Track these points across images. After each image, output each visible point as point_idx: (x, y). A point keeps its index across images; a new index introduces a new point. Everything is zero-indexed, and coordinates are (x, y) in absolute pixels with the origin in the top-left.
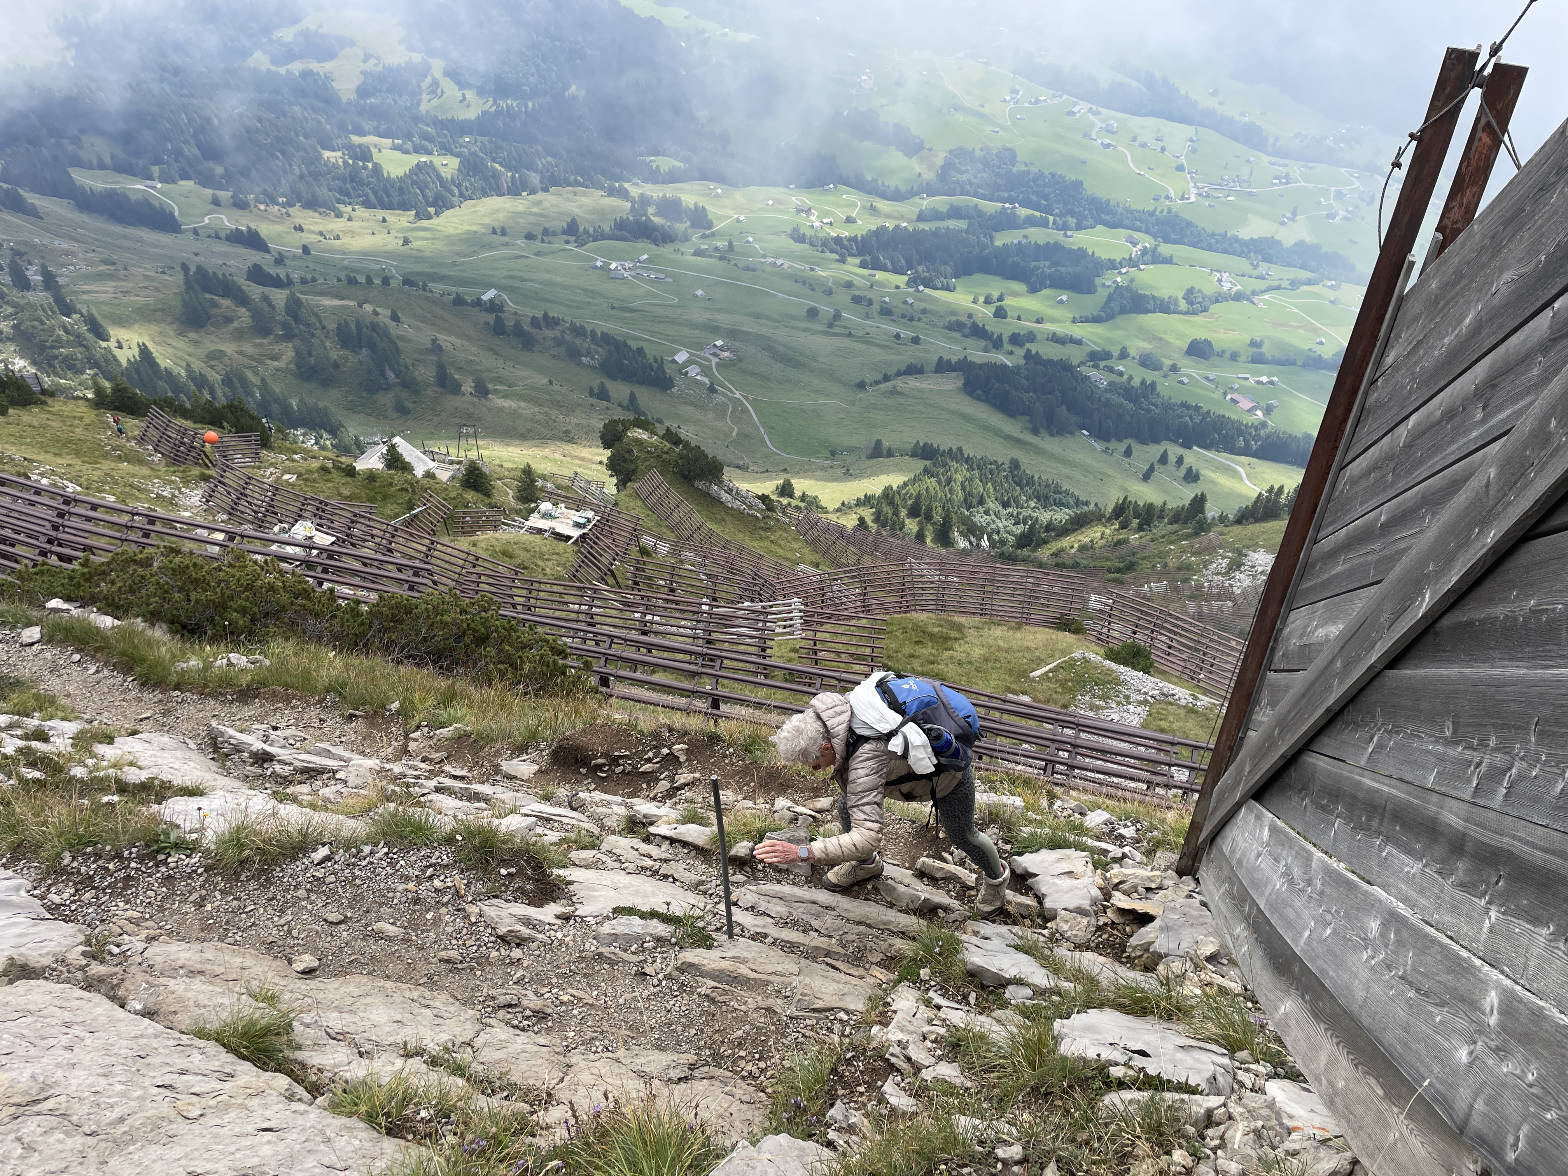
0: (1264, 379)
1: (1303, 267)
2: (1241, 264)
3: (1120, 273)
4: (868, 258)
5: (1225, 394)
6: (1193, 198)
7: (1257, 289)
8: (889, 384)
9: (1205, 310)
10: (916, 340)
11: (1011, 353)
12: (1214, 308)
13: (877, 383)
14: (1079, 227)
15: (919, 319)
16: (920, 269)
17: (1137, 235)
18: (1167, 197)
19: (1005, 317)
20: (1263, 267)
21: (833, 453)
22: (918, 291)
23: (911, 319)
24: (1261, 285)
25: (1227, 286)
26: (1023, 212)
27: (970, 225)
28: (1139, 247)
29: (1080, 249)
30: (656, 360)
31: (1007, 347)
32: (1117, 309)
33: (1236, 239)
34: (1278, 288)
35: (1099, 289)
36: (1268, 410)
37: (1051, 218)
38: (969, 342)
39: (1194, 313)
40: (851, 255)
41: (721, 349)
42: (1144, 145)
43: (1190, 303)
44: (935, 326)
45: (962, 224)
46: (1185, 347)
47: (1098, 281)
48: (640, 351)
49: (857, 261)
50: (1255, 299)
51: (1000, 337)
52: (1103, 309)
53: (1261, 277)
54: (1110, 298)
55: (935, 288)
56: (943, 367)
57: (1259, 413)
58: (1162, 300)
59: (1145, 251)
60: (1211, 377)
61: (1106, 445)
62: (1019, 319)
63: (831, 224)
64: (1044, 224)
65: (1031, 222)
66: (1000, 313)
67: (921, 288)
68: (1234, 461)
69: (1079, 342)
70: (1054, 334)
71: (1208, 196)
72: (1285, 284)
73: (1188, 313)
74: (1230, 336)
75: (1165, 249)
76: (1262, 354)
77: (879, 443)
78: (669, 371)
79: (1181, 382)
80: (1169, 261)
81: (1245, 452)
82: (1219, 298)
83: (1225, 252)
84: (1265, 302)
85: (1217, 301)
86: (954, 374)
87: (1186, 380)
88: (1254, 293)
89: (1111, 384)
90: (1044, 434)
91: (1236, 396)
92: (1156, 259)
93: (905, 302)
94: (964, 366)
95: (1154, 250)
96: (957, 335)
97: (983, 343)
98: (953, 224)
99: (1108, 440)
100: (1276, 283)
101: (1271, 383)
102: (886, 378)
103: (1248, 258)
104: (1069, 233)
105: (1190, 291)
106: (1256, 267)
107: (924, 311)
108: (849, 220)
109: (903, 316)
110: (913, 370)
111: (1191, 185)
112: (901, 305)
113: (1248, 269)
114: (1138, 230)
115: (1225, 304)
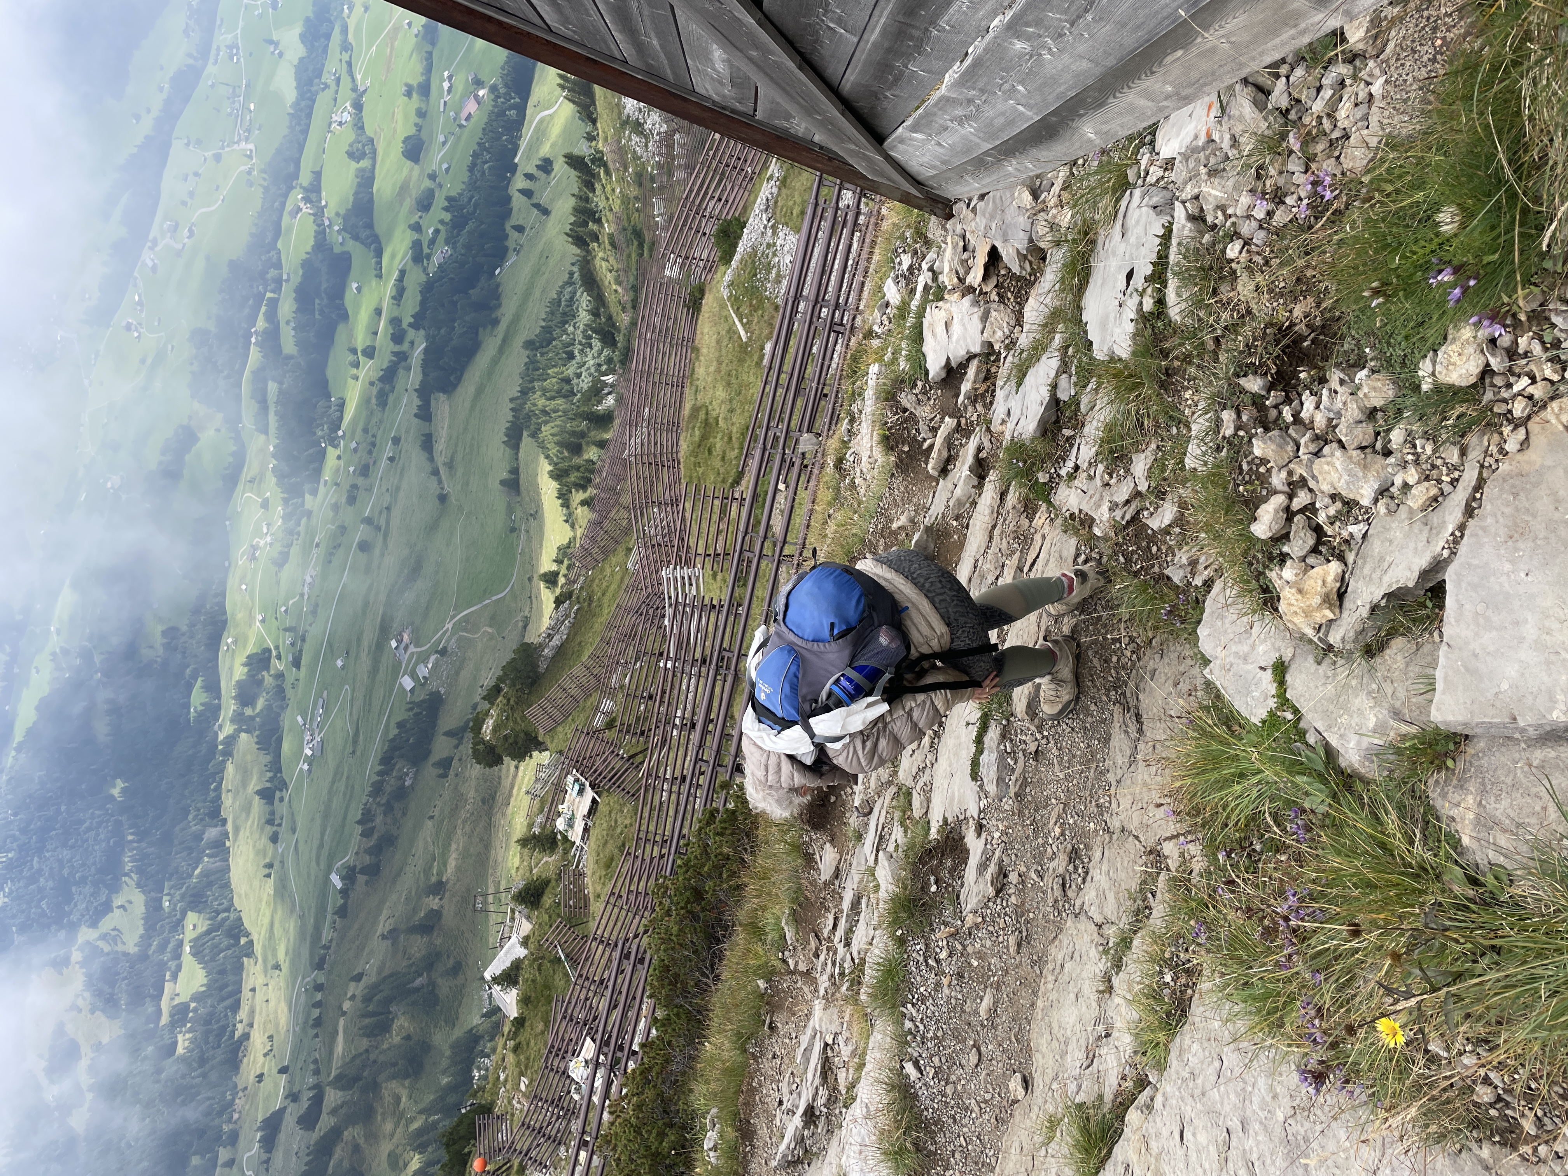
0: (446, 85)
1: (328, 37)
2: (323, 100)
3: (330, 226)
4: (307, 487)
5: (461, 126)
6: (251, 146)
7: (350, 86)
8: (442, 470)
9: (371, 141)
10: (396, 441)
11: (412, 343)
12: (369, 132)
13: (440, 482)
14: (279, 266)
15: (374, 436)
16: (320, 433)
17: (289, 207)
18: (249, 173)
19: (374, 348)
20: (328, 78)
21: (513, 530)
22: (343, 437)
23: (373, 444)
24: (345, 80)
25: (346, 117)
26: (261, 324)
27: (273, 379)
28: (302, 205)
29: (303, 266)
30: (411, 709)
31: (405, 346)
32: (368, 232)
33: (296, 105)
34: (349, 64)
35: (345, 249)
36: (478, 83)
37: (269, 295)
38: (400, 385)
39: (374, 152)
40: (303, 504)
41: (400, 642)
42: (191, 194)
43: (363, 156)
44: (381, 421)
45: (273, 387)
46: (409, 163)
47: (337, 250)
48: (400, 725)
49: (309, 498)
50: (361, 88)
51: (395, 354)
52: (368, 246)
53: (338, 80)
54: (356, 238)
55: (341, 418)
56: (425, 414)
57: (481, 93)
58: (359, 184)
59: (306, 200)
60: (442, 138)
61: (511, 251)
62: (376, 333)
63: (268, 525)
64: (274, 304)
65: (272, 316)
66: (370, 352)
67: (340, 433)
68: (531, 123)
69: (403, 273)
70: (394, 298)
71: (249, 130)
72: (346, 57)
73: (374, 159)
74: (399, 116)
75: (305, 178)
76: (420, 85)
77: (503, 483)
78: (422, 696)
79: (447, 170)
80: (318, 175)
81: (522, 109)
82: (359, 126)
83: (309, 116)
84: (364, 78)
85: (362, 128)
86: (433, 402)
87: (445, 166)
88: (354, 89)
89: (447, 242)
90: (498, 313)
91: (464, 115)
92: (315, 188)
93: (355, 450)
94: (425, 393)
95: (306, 190)
96: (391, 398)
97: (401, 372)
98: (272, 396)
99: (506, 250)
100: (345, 65)
101: (450, 78)
102: (436, 472)
103: (317, 93)
104: (285, 277)
105: (351, 155)
106: (327, 86)
107: (365, 430)
108: (265, 505)
109: (370, 452)
110: (427, 443)
111: (236, 146)
112: (358, 454)
113: (329, 93)
114: (283, 204)
115: (365, 120)
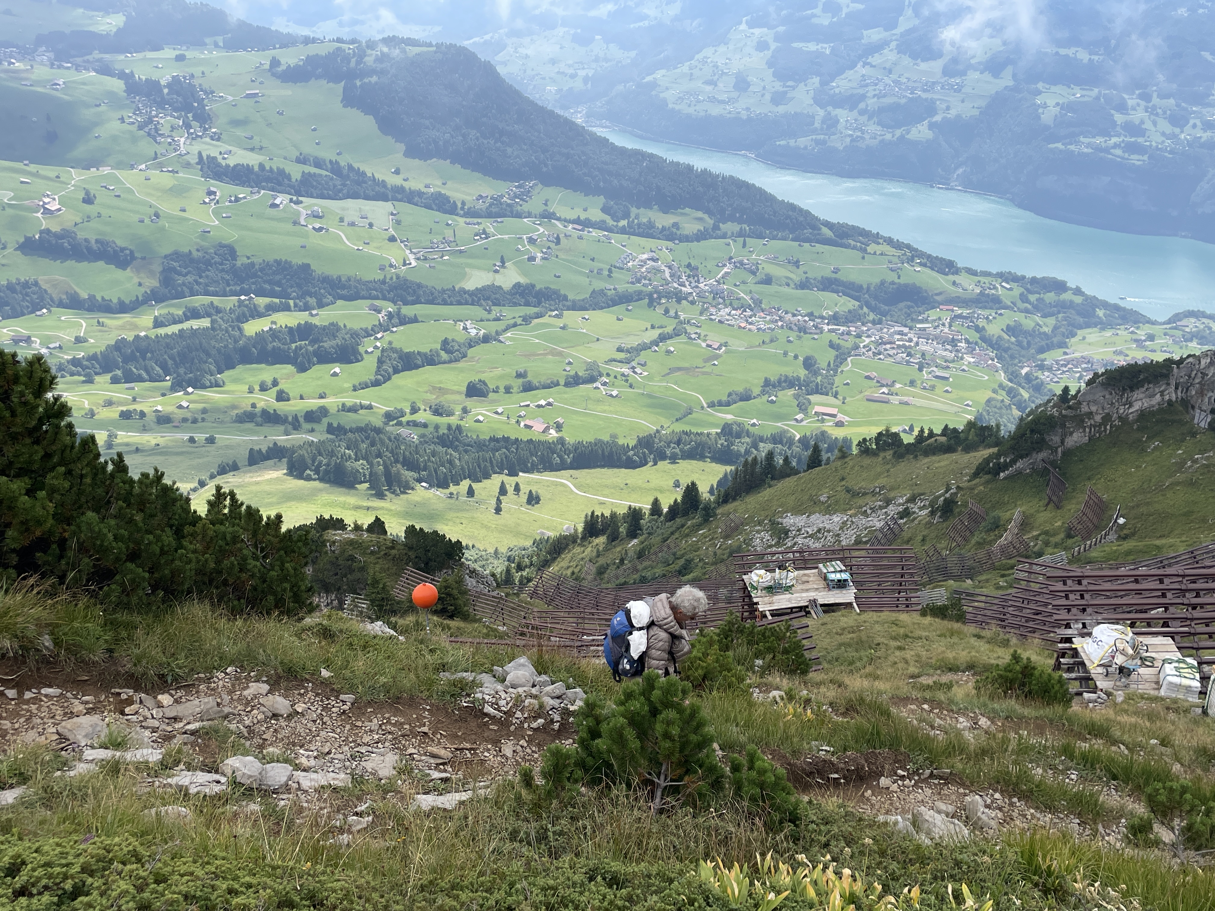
0: (543, 402)
1: (527, 304)
2: (477, 311)
3: (376, 339)
4: (119, 373)
5: (518, 422)
6: (414, 263)
7: (499, 329)
9: (465, 356)
10: (211, 440)
11: (313, 430)
12: (471, 352)
14: (321, 305)
15: (203, 420)
16: (182, 371)
17: (377, 303)
18: (391, 266)
19: (288, 400)
20: (496, 311)
22: (188, 394)
23: (195, 421)
24: (501, 325)
25: (473, 332)
26: (262, 301)
27: (213, 322)
28: (383, 313)
29: (332, 324)
31: (306, 426)
32: (390, 370)
33: (464, 291)
34: (515, 325)
35: (365, 355)
36: (559, 427)
37: (291, 302)
38: (267, 429)
39: (457, 360)
40: (97, 374)
42: (352, 224)
43: (448, 352)
44: (222, 422)
45: (205, 323)
46: (464, 389)
47: (361, 349)
49: (108, 377)
50: (501, 338)
51: (296, 418)
52: (378, 372)
53: (497, 319)
54: (380, 361)
55: (204, 387)
56: (257, 457)
57: (552, 431)
58: (425, 354)
59: (390, 316)
60: (500, 410)
61: (447, 491)
62: (302, 398)
63: (60, 347)
64: (287, 308)
65: (271, 309)
66: (282, 397)
67: (190, 390)
68: (557, 477)
69: (370, 407)
70: (344, 405)
71: (426, 259)
72: (519, 321)
73: (450, 362)
74: (499, 371)
75: (408, 311)
76: (530, 382)
79: (478, 421)
80: (415, 320)
81: (562, 467)
82: (471, 343)
83: (459, 303)
84: (510, 339)
85: (471, 346)
86: (274, 461)
87: (481, 418)
88: (498, 333)
89: (422, 436)
90: (390, 496)
91: (528, 422)
92: (404, 321)
93: (180, 407)
94: (277, 452)
95: (398, 313)
96: (250, 425)
97: (282, 428)
98: (195, 324)
99: (447, 487)
100: (512, 322)
101: (549, 404)
103: (481, 305)
104: (314, 312)
105: (445, 342)
107: (204, 411)
108: (79, 340)
109: (185, 420)
111: (408, 252)
112: (177, 411)
113: (484, 314)
114: (376, 298)
115: (477, 347)
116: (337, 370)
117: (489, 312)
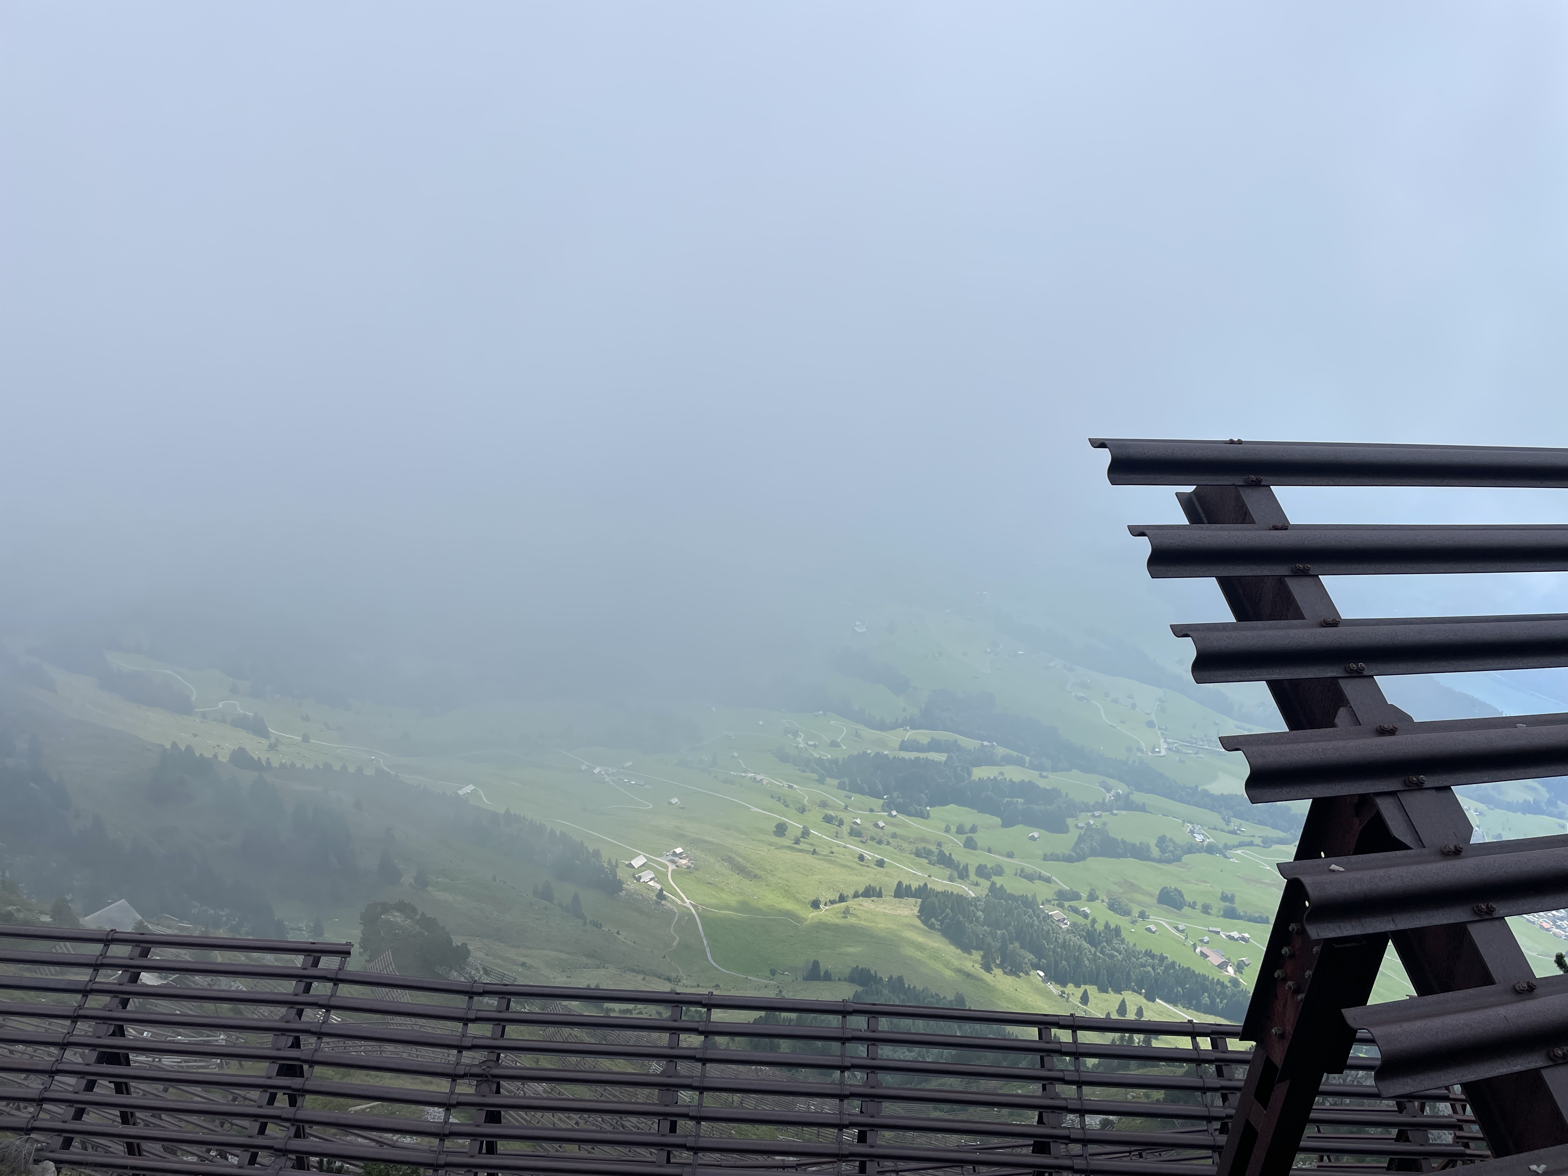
0: (1235, 934)
1: (1275, 826)
2: (1215, 818)
3: (1093, 816)
4: (846, 780)
5: (1195, 946)
6: (1163, 753)
7: (1230, 843)
8: (843, 904)
9: (1179, 859)
10: (880, 864)
11: (977, 884)
12: (1186, 858)
13: (833, 902)
14: (1055, 769)
15: (888, 843)
16: (895, 794)
17: (1111, 782)
18: (1140, 750)
19: (975, 849)
20: (1235, 823)
21: (773, 973)
22: (890, 815)
23: (880, 842)
24: (1233, 840)
25: (1199, 838)
26: (1001, 751)
27: (949, 758)
28: (1113, 793)
29: (1054, 790)
30: (610, 862)
31: (973, 877)
32: (1087, 851)
33: (1206, 793)
34: (1251, 844)
35: (1071, 829)
36: (1240, 967)
37: (1027, 759)
38: (937, 869)
39: (1168, 862)
40: (831, 777)
41: (680, 855)
42: (1115, 701)
43: (1163, 851)
44: (902, 851)
45: (942, 757)
46: (1157, 893)
47: (1070, 821)
48: (597, 853)
49: (836, 782)
50: (1228, 853)
51: (966, 868)
52: (1074, 849)
53: (1234, 832)
54: (1081, 839)
55: (909, 814)
56: (901, 892)
57: (1230, 970)
58: (1134, 845)
59: (1118, 796)
60: (1181, 927)
61: (1062, 988)
62: (989, 851)
63: (815, 746)
64: (1019, 762)
65: (1008, 760)
67: (894, 813)
69: (1048, 880)
70: (1022, 870)
71: (1178, 751)
72: (1258, 841)
73: (1160, 861)
74: (1202, 888)
75: (1138, 797)
76: (1234, 909)
77: (816, 964)
78: (621, 874)
79: (1149, 930)
80: (1142, 808)
81: (1210, 1010)
82: (1192, 849)
83: (1197, 805)
84: (1238, 857)
85: (1190, 852)
86: (912, 900)
87: (1154, 929)
88: (1226, 847)
89: (1074, 924)
90: (998, 971)
91: (1206, 950)
92: (1129, 805)
93: (877, 825)
94: (922, 892)
95: (1127, 796)
96: (924, 861)
97: (948, 872)
98: (933, 756)
99: (1064, 985)
100: (1248, 839)
101: (1243, 939)
102: (842, 899)
103: (1220, 813)
104: (1044, 774)
105: (1162, 839)
107: (895, 836)
108: (834, 744)
109: (873, 839)
110: (870, 892)
111: (1162, 740)
112: (872, 828)
113: (1221, 824)
114: (1112, 776)
115: (1197, 855)
116: (1036, 835)
117: (1228, 822)
